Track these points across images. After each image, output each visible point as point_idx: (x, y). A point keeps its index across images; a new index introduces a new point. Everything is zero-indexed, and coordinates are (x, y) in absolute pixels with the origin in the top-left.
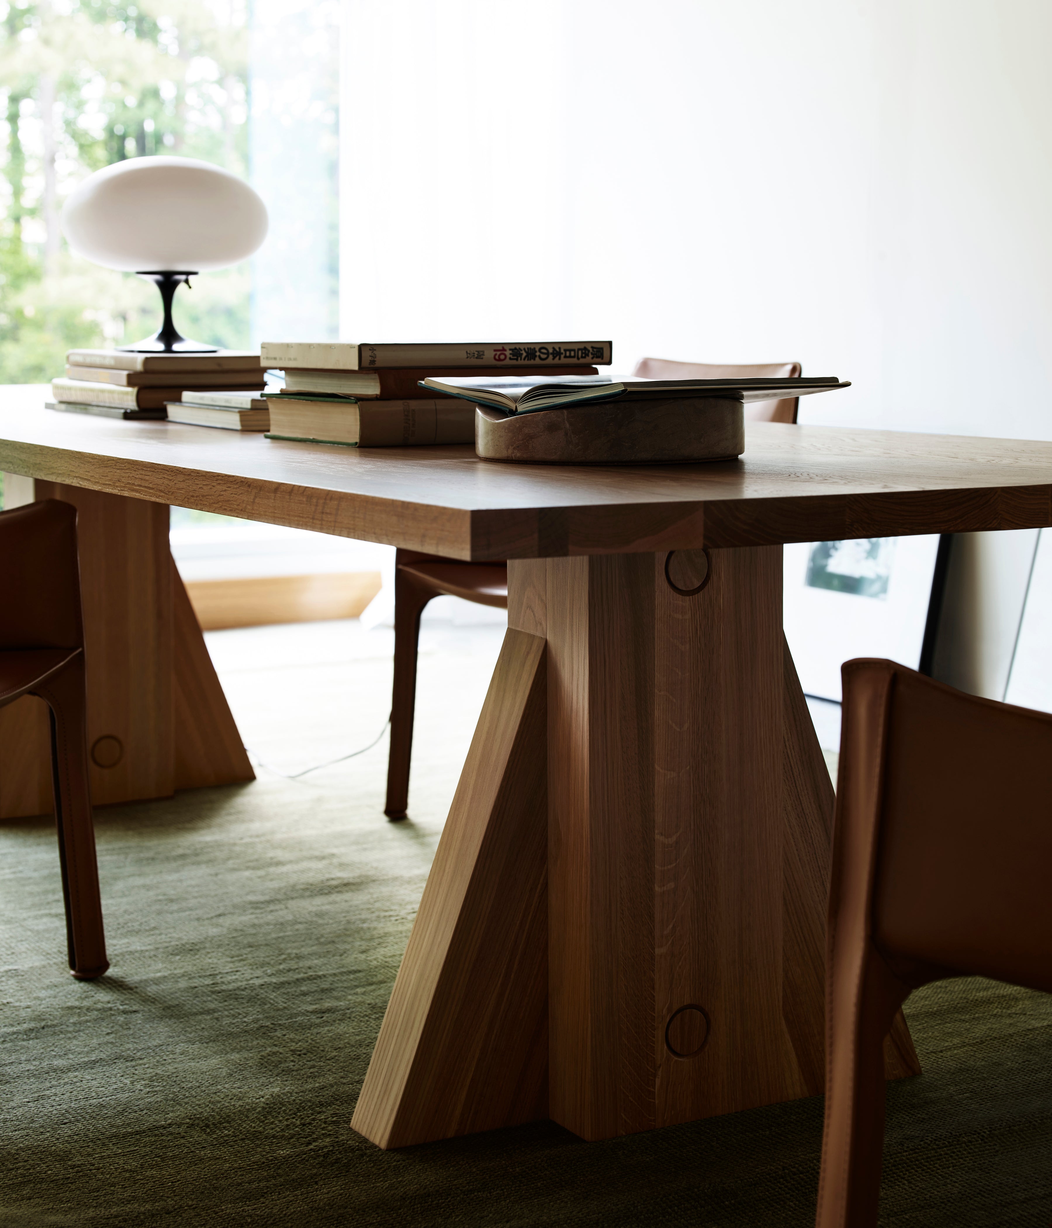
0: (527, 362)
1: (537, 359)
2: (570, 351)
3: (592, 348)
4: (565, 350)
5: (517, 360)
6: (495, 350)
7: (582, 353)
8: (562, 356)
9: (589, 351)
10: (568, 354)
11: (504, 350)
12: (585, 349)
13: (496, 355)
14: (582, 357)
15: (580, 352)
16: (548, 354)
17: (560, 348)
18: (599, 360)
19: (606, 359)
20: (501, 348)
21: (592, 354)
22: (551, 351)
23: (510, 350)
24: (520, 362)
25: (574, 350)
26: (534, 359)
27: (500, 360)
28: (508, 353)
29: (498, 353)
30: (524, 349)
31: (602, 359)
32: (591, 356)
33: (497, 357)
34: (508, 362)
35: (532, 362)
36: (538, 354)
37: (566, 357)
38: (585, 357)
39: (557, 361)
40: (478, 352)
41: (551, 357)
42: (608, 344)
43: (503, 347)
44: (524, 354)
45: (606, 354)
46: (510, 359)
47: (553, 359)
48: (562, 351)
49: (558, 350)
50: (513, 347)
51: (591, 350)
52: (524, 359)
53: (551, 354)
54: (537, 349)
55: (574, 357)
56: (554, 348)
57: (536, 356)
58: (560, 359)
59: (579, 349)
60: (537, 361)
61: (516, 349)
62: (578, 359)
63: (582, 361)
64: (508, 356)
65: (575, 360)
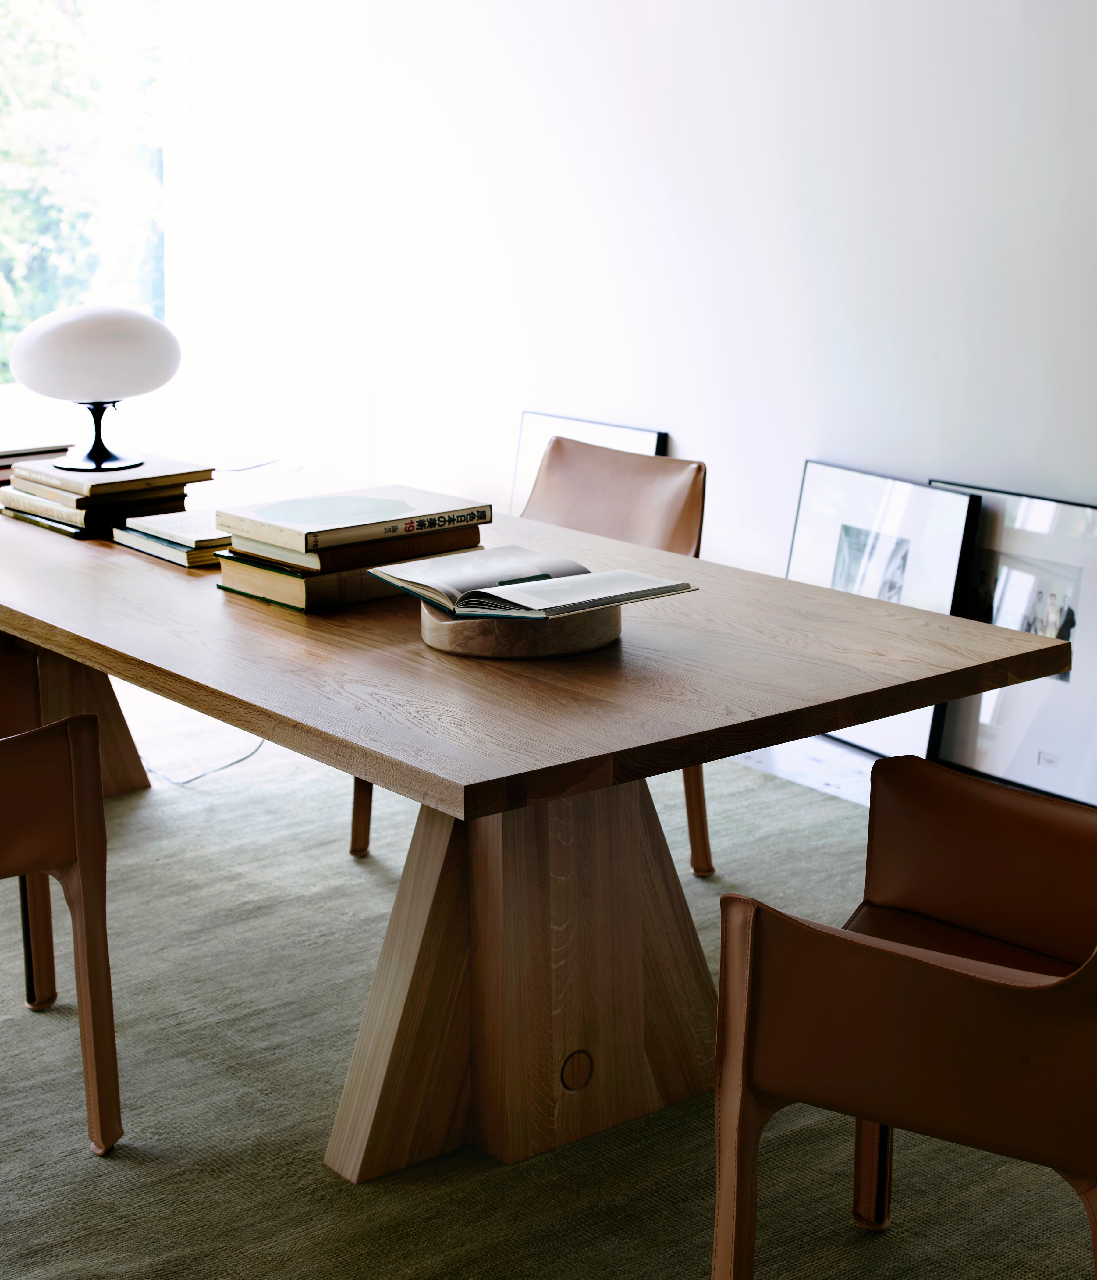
0: (429, 529)
2: (461, 516)
3: (478, 512)
4: (458, 517)
5: (422, 529)
6: (406, 524)
7: (470, 517)
8: (455, 522)
9: (475, 515)
10: (460, 519)
11: (412, 522)
12: (472, 513)
13: (406, 527)
14: (470, 520)
15: (469, 517)
16: (445, 521)
17: (453, 516)
18: (483, 521)
19: (488, 519)
20: (410, 522)
21: (477, 517)
22: (447, 518)
23: (417, 522)
24: (424, 530)
25: (464, 516)
26: (435, 527)
27: (409, 531)
28: (415, 524)
29: (408, 526)
30: (427, 520)
31: (485, 519)
32: (476, 518)
33: (407, 529)
34: (415, 531)
35: (433, 529)
36: (437, 522)
37: (458, 522)
38: (472, 520)
39: (451, 525)
40: (393, 527)
41: (447, 523)
42: (489, 507)
43: (412, 521)
44: (427, 524)
45: (488, 514)
46: (417, 529)
47: (449, 525)
48: (455, 518)
49: (452, 517)
50: (418, 519)
51: (476, 513)
52: (427, 528)
53: (448, 521)
54: (437, 519)
55: (464, 521)
56: (449, 516)
57: (436, 524)
58: (454, 524)
59: (468, 515)
60: (437, 527)
61: (421, 520)
62: (467, 522)
63: (470, 523)
64: (416, 527)
65: (465, 523)
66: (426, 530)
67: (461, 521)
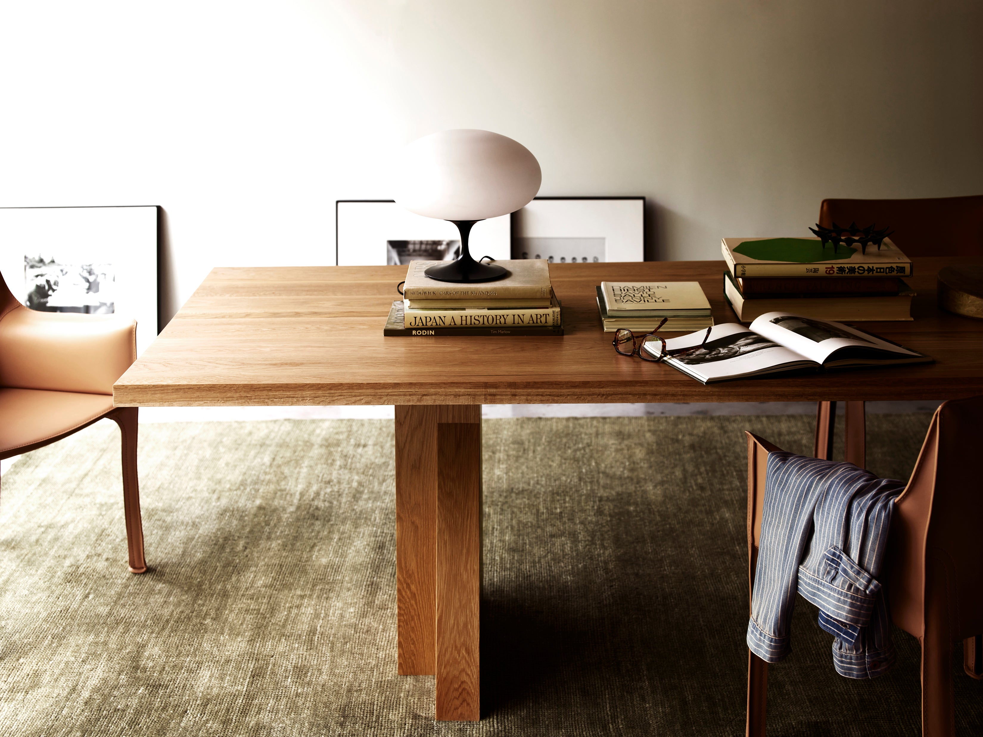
0: (849, 275)
1: (856, 273)
2: (880, 268)
3: (897, 267)
4: (877, 268)
5: (842, 274)
6: (826, 268)
7: (889, 270)
8: (875, 272)
9: (894, 269)
10: (879, 270)
11: (833, 267)
12: (892, 267)
13: (827, 270)
14: (889, 272)
16: (864, 270)
17: (873, 267)
19: (907, 273)
22: (866, 268)
23: (837, 268)
24: (844, 275)
25: (883, 268)
27: (830, 274)
28: (835, 269)
29: (829, 270)
30: (847, 267)
31: (904, 273)
32: (895, 272)
33: (827, 272)
34: (835, 274)
35: (853, 275)
36: (857, 270)
37: (877, 272)
38: (891, 273)
40: (814, 269)
41: (866, 272)
42: (909, 265)
44: (847, 270)
45: (907, 269)
46: (837, 273)
47: (868, 273)
48: (874, 268)
49: (871, 268)
51: (896, 268)
52: (847, 273)
53: (867, 270)
54: (856, 267)
55: (883, 272)
56: (868, 267)
57: (855, 271)
58: (873, 273)
59: (887, 268)
60: (857, 274)
61: (841, 267)
62: (886, 273)
63: (889, 274)
64: (836, 271)
65: (884, 274)
66: (846, 275)
67: (880, 272)
